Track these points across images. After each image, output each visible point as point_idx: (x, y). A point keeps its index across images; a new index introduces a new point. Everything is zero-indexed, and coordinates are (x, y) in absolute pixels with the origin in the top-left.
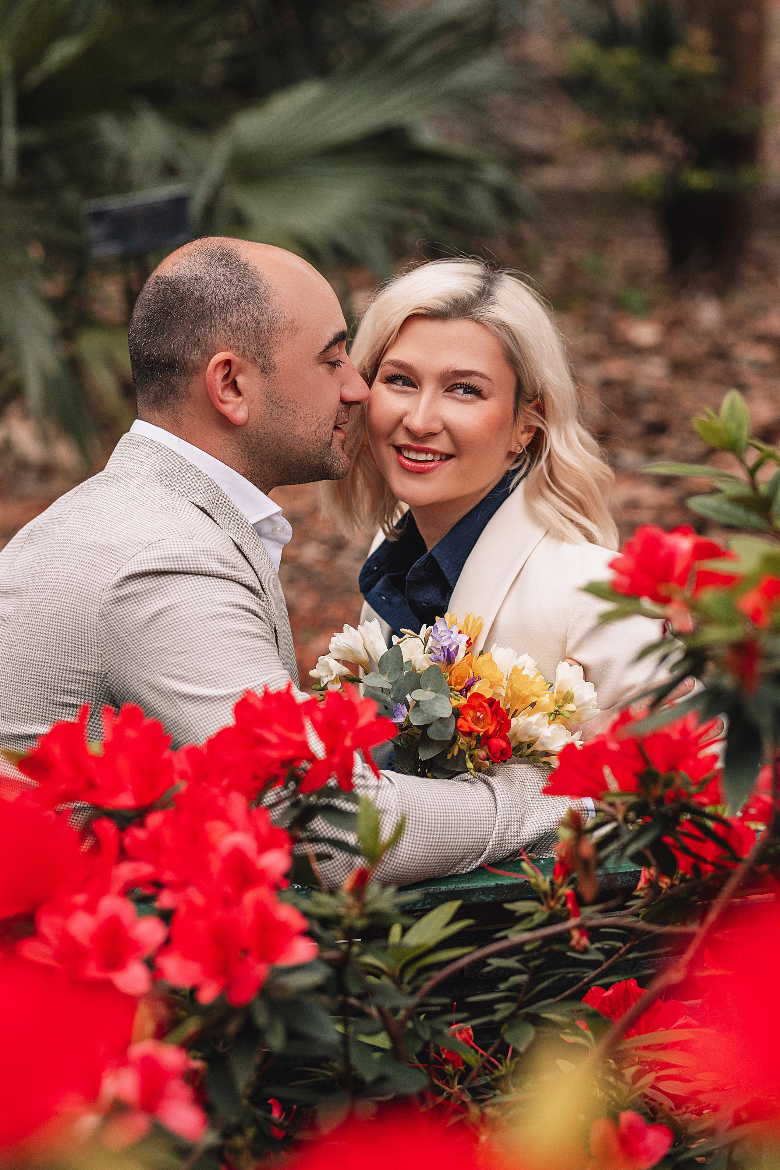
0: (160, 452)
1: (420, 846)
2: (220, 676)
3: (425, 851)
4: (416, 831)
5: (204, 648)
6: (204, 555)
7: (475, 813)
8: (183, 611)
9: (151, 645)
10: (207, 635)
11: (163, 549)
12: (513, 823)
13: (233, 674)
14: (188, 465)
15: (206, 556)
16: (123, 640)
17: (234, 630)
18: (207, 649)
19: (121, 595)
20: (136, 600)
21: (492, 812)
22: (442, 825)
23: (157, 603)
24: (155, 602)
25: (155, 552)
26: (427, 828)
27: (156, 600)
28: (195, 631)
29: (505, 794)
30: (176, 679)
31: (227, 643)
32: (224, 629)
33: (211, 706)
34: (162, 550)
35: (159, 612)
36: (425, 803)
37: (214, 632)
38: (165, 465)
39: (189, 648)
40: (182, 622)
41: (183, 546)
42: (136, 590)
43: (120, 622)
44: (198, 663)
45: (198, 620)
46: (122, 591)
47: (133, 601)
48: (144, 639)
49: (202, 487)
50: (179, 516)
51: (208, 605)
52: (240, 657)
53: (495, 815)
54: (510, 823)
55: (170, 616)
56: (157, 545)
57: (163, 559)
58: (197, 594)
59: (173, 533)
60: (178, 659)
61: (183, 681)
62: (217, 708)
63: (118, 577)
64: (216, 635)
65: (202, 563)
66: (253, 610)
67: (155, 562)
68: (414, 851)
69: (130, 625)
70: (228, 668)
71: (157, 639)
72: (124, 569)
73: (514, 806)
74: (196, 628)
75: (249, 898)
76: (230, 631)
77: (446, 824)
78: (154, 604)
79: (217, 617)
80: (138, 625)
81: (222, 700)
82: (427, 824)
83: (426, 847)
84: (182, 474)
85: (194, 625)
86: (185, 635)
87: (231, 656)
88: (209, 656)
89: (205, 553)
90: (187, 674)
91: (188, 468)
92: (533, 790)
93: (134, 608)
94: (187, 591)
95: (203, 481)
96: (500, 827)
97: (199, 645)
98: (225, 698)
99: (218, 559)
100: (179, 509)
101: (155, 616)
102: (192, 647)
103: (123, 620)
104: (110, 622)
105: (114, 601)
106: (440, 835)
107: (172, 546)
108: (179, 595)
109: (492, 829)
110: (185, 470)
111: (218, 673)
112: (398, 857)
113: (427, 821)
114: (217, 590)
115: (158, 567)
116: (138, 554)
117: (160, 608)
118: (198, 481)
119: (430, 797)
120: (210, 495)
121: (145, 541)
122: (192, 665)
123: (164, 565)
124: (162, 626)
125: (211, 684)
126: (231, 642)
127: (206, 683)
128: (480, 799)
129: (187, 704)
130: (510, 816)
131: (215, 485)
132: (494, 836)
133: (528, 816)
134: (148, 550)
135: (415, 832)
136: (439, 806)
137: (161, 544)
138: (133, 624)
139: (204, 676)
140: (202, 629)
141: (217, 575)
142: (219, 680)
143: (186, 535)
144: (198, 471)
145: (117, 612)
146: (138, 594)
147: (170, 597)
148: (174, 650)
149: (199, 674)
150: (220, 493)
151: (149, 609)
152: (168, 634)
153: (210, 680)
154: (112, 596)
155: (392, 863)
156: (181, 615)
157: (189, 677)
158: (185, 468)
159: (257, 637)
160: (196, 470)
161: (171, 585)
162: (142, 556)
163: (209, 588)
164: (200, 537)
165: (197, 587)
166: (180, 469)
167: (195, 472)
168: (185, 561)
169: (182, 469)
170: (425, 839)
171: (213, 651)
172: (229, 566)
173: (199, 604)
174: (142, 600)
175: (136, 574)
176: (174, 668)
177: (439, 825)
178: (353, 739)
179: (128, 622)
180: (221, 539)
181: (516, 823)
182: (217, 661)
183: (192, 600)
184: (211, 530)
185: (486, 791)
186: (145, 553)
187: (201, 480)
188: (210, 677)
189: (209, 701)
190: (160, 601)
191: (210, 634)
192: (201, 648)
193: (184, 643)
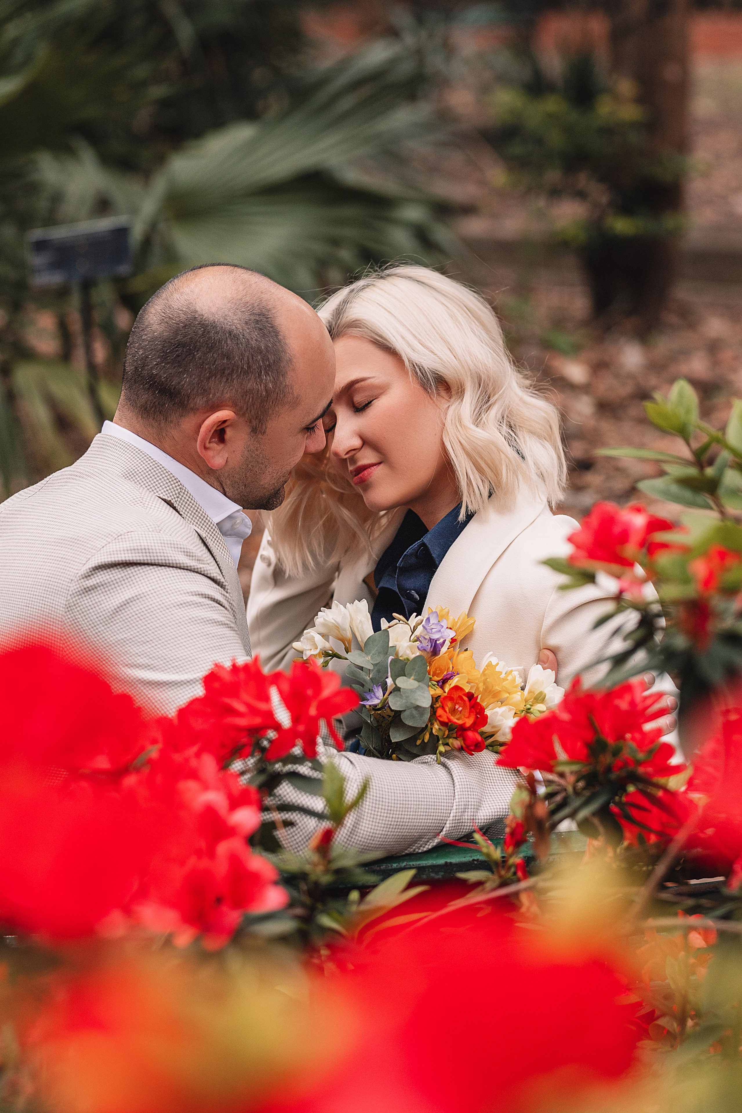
0: (128, 451)
1: (380, 825)
2: (186, 662)
3: (385, 829)
4: (377, 810)
5: (170, 636)
6: (171, 547)
7: (434, 795)
8: (150, 600)
9: (114, 637)
10: (174, 623)
11: (132, 540)
12: (470, 807)
13: (199, 659)
14: (154, 463)
15: (173, 549)
16: (86, 633)
17: (200, 618)
18: (173, 637)
19: (89, 585)
20: (103, 590)
21: (450, 795)
22: (401, 806)
23: (124, 593)
24: (122, 592)
25: (124, 543)
26: (386, 808)
27: (123, 590)
28: (162, 620)
29: (463, 778)
30: (140, 668)
31: (194, 630)
32: (190, 617)
33: (178, 691)
34: (131, 542)
35: (126, 603)
36: (385, 783)
37: (180, 620)
38: (133, 464)
39: (155, 637)
40: (149, 611)
41: (151, 538)
42: (104, 581)
43: (85, 613)
44: (164, 651)
45: (165, 608)
46: (90, 581)
47: (100, 592)
48: (107, 632)
49: (166, 485)
50: (147, 511)
51: (175, 594)
52: (206, 643)
53: (452, 798)
54: (467, 807)
55: (136, 605)
56: (126, 537)
57: (132, 550)
58: (164, 584)
59: (141, 526)
60: (143, 649)
61: (148, 670)
62: (184, 692)
63: (87, 567)
64: (183, 623)
65: (169, 555)
66: (217, 600)
67: (124, 554)
68: (374, 829)
69: (95, 617)
70: (195, 654)
71: (121, 630)
72: (93, 560)
73: (472, 790)
74: (163, 616)
75: (223, 848)
76: (196, 619)
77: (406, 804)
78: (121, 594)
79: (184, 605)
80: (103, 617)
81: (188, 684)
82: (387, 804)
83: (386, 826)
84: (147, 472)
85: (160, 614)
86: (151, 624)
87: (197, 643)
88: (175, 643)
89: (173, 546)
90: (153, 662)
91: (153, 467)
92: (490, 775)
93: (100, 599)
94: (154, 580)
95: (168, 479)
96: (457, 811)
97: (165, 633)
98: (191, 682)
99: (184, 552)
100: (147, 503)
101: (122, 606)
102: (158, 636)
103: (88, 612)
104: (75, 614)
105: (81, 592)
106: (399, 814)
107: (141, 538)
108: (147, 585)
109: (449, 811)
110: (150, 468)
111: (184, 659)
112: (358, 834)
113: (387, 801)
114: (184, 580)
115: (127, 559)
116: (108, 545)
117: (127, 598)
118: (163, 480)
119: (390, 778)
120: (174, 493)
121: (114, 533)
122: (157, 654)
123: (132, 557)
124: (127, 617)
125: (178, 670)
126: (197, 629)
127: (172, 669)
128: (439, 782)
129: (153, 690)
130: (467, 800)
131: (179, 483)
132: (451, 818)
133: (485, 800)
134: (117, 541)
135: (375, 811)
136: (399, 787)
137: (130, 536)
138: (98, 615)
139: (171, 662)
140: (169, 618)
141: (184, 567)
142: (185, 666)
143: (154, 529)
144: (163, 469)
145: (83, 603)
146: (106, 584)
147: (137, 587)
148: (139, 640)
149: (165, 661)
150: (183, 491)
151: (116, 600)
152: (134, 625)
153: (176, 666)
154: (80, 587)
155: (353, 840)
156: (148, 604)
157: (155, 665)
158: (151, 466)
159: (222, 624)
160: (161, 469)
161: (139, 575)
162: (111, 547)
163: (176, 578)
164: (167, 531)
165: (164, 577)
166: (146, 468)
167: (160, 470)
168: (153, 553)
169: (148, 468)
170: (384, 818)
171: (179, 638)
172: (195, 560)
173: (166, 593)
174: (109, 590)
175: (106, 564)
176: (139, 658)
177: (399, 806)
178: (318, 708)
179: (93, 614)
180: (186, 533)
181: (473, 807)
182: (184, 647)
183: (159, 589)
184: (178, 524)
185: (445, 774)
186: (114, 544)
187: (165, 478)
188: (177, 664)
189: (176, 686)
190: (128, 591)
191: (177, 622)
192: (167, 635)
193: (150, 632)
